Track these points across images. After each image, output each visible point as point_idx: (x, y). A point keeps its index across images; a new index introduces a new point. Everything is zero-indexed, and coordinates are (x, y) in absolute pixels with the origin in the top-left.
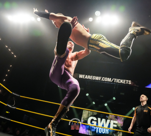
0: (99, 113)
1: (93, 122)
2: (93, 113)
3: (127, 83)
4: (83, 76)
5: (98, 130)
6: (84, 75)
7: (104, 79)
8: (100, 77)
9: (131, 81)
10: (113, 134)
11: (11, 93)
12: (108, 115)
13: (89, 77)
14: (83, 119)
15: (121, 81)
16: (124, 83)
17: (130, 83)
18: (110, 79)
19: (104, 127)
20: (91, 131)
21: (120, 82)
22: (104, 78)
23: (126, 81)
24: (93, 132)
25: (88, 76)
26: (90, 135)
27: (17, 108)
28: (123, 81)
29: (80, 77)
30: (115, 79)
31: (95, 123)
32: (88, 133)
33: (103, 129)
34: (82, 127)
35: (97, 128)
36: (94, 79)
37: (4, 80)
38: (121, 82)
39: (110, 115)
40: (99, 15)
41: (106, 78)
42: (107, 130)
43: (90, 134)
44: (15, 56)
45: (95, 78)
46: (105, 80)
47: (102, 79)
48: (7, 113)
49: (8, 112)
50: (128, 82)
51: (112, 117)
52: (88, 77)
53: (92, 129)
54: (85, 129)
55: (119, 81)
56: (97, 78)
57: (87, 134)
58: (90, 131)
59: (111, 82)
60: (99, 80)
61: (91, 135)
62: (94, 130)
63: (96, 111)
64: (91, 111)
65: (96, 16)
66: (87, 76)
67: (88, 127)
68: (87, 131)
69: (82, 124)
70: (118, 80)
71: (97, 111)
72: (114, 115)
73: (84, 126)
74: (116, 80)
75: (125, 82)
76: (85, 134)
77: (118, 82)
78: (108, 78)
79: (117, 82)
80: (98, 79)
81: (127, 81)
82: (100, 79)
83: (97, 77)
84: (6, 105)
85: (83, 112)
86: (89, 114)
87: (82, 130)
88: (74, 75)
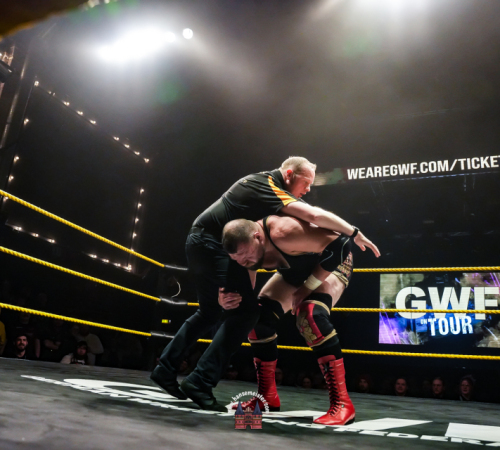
0: (431, 272)
1: (414, 303)
2: (411, 279)
4: (361, 173)
5: (436, 324)
6: (360, 169)
7: (427, 167)
8: (412, 165)
11: (163, 265)
12: (460, 275)
13: (380, 172)
14: (386, 301)
15: (484, 162)
16: (493, 166)
18: (446, 162)
19: (454, 309)
20: (414, 330)
21: (478, 166)
22: (426, 164)
23: (499, 159)
24: (421, 334)
25: (376, 168)
26: (413, 343)
27: (189, 303)
28: (489, 161)
29: (350, 178)
30: (462, 161)
31: (421, 305)
32: (408, 339)
33: (451, 319)
34: (385, 325)
35: (430, 320)
36: (396, 173)
37: (134, 235)
38: (483, 167)
39: (466, 275)
41: (430, 163)
42: (466, 321)
43: (415, 340)
44: (147, 160)
45: (396, 171)
46: (430, 170)
47: (418, 169)
48: (164, 324)
49: (165, 321)
51: (474, 279)
52: (376, 172)
53: (417, 327)
54: (396, 330)
55: (476, 163)
56: (405, 169)
57: (406, 343)
58: (411, 333)
59: (449, 172)
60: (412, 172)
61: (418, 343)
62: (424, 329)
63: (419, 269)
64: (404, 273)
66: (370, 169)
67: (404, 323)
68: (404, 333)
69: (384, 314)
70: (473, 160)
71: (423, 269)
73: (391, 322)
74: (465, 163)
75: (495, 164)
76: (400, 343)
77: (474, 167)
78: (440, 162)
79: (469, 168)
80: (407, 173)
82: (413, 169)
83: (404, 165)
84: (159, 300)
85: (382, 281)
86: (399, 282)
87: (387, 334)
88: (329, 175)
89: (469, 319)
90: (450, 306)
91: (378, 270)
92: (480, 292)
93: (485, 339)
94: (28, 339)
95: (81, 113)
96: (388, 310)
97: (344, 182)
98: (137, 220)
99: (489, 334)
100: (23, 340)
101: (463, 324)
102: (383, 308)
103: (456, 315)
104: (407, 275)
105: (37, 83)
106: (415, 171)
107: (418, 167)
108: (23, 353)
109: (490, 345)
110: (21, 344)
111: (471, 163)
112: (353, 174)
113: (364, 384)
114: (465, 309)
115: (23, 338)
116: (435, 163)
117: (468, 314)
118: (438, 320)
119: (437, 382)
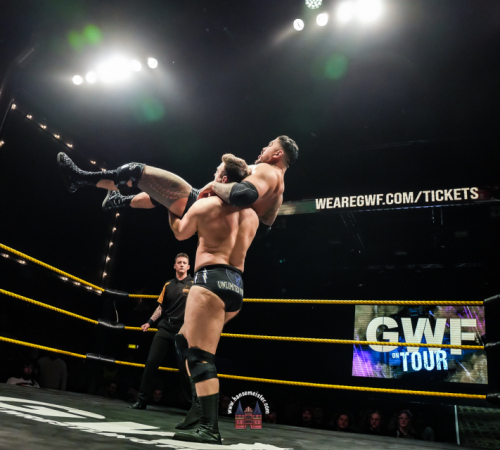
0: (406, 305)
1: (386, 335)
2: (386, 310)
3: (466, 197)
4: (328, 203)
5: (409, 358)
6: (328, 199)
7: (393, 198)
8: (378, 196)
9: (476, 189)
10: (457, 364)
12: (433, 308)
13: (347, 202)
14: (360, 332)
15: (447, 194)
16: (456, 198)
17: (477, 196)
18: (411, 194)
19: (429, 342)
20: (388, 364)
21: (442, 198)
22: (392, 195)
23: (462, 192)
24: (394, 367)
25: (343, 198)
26: (386, 376)
27: (126, 327)
28: (452, 194)
29: (318, 207)
30: (427, 193)
31: (393, 337)
32: (381, 373)
33: (425, 353)
34: (358, 358)
35: (402, 354)
36: (362, 204)
38: (446, 199)
39: (440, 308)
40: (320, 4)
41: (396, 195)
42: (441, 356)
43: (388, 374)
45: (363, 201)
46: (396, 202)
47: (384, 200)
50: (469, 193)
51: (448, 312)
52: (343, 202)
53: (390, 360)
54: (369, 362)
55: (440, 195)
56: (371, 200)
57: (379, 376)
58: (385, 366)
59: (414, 204)
60: (378, 203)
61: (391, 377)
62: (397, 362)
64: (379, 305)
65: (310, 9)
66: (337, 199)
67: (378, 356)
68: (377, 366)
69: (357, 345)
70: (437, 192)
72: (453, 305)
73: (366, 354)
74: (430, 195)
75: (458, 196)
76: (373, 376)
77: (438, 199)
78: (405, 194)
79: (433, 200)
80: (373, 204)
81: (465, 190)
82: (379, 200)
83: (370, 196)
84: (97, 322)
85: (357, 312)
86: (373, 310)
87: (361, 367)
88: (298, 204)
89: (444, 353)
90: (424, 340)
91: (353, 301)
92: (456, 324)
93: (458, 374)
95: (58, 137)
96: (362, 342)
97: (312, 211)
98: (111, 244)
99: (461, 369)
101: (437, 359)
102: (357, 341)
103: (429, 349)
104: (382, 308)
105: (14, 106)
106: (381, 202)
107: (384, 198)
109: (462, 381)
111: (435, 195)
112: (321, 204)
113: (307, 415)
114: (440, 343)
116: (400, 195)
117: (442, 348)
118: (410, 354)
119: (375, 416)
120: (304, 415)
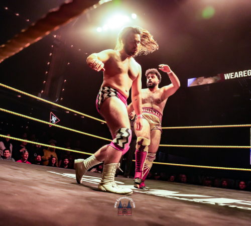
6: (231, 74)
13: (242, 74)
29: (226, 78)
36: (250, 75)
88: (215, 78)
94: (69, 160)
97: (223, 81)
100: (67, 161)
108: (67, 166)
110: (66, 162)
112: (227, 76)
115: (67, 160)
120: (223, 184)
